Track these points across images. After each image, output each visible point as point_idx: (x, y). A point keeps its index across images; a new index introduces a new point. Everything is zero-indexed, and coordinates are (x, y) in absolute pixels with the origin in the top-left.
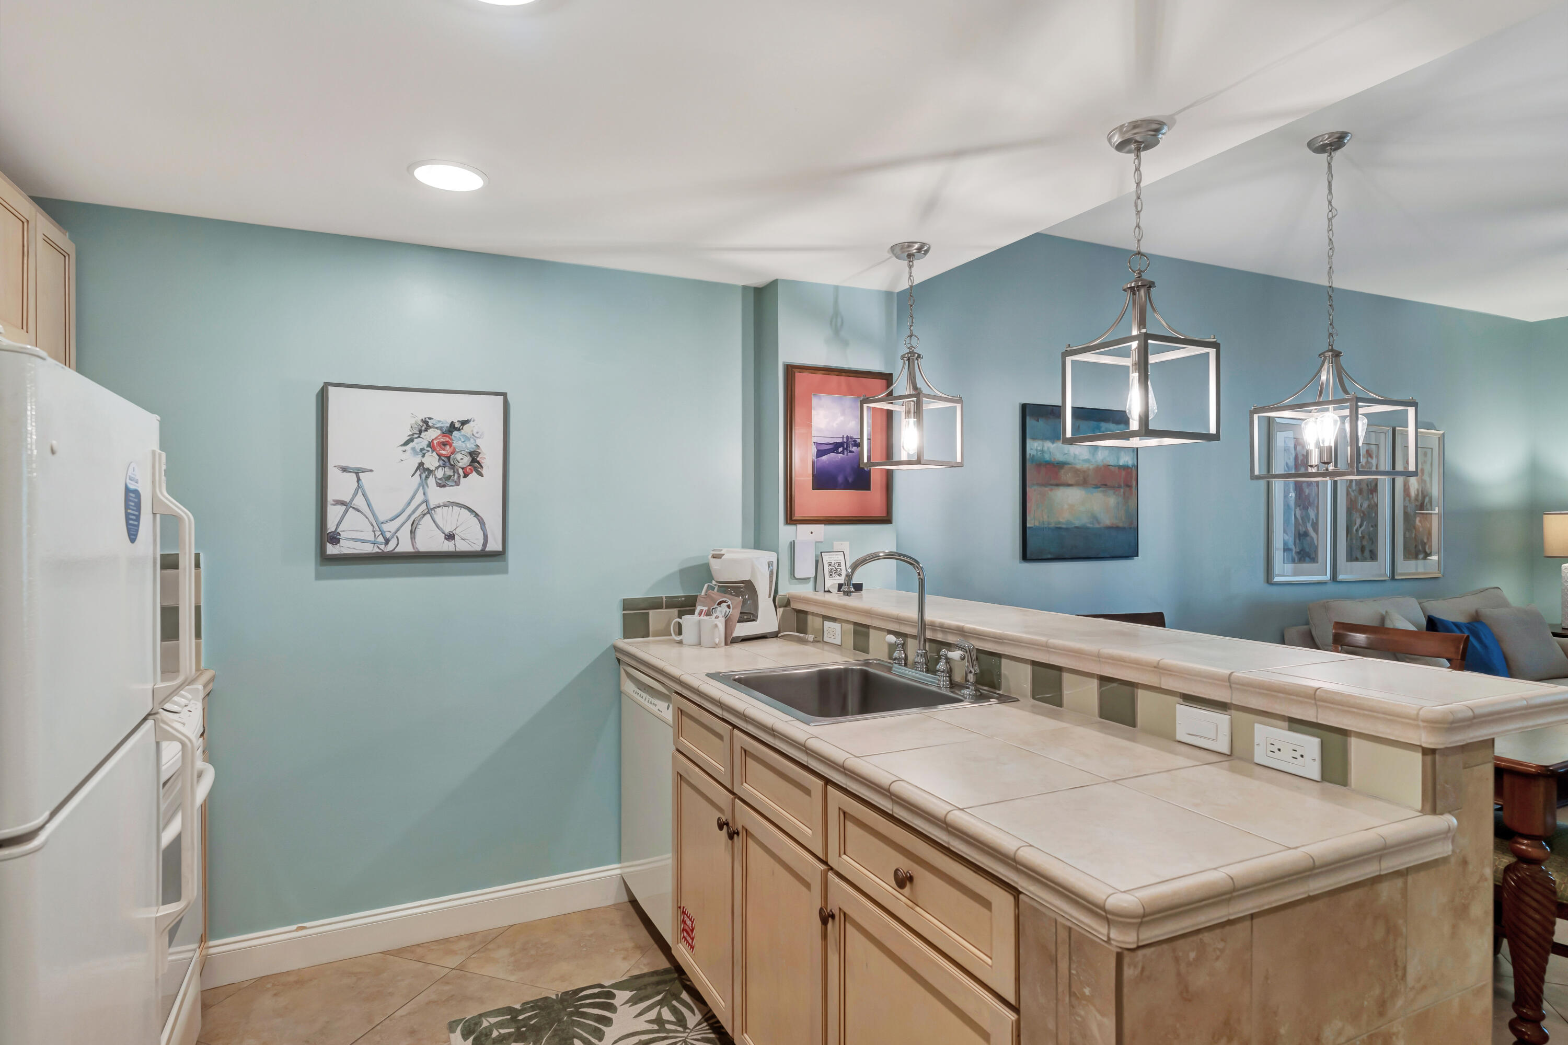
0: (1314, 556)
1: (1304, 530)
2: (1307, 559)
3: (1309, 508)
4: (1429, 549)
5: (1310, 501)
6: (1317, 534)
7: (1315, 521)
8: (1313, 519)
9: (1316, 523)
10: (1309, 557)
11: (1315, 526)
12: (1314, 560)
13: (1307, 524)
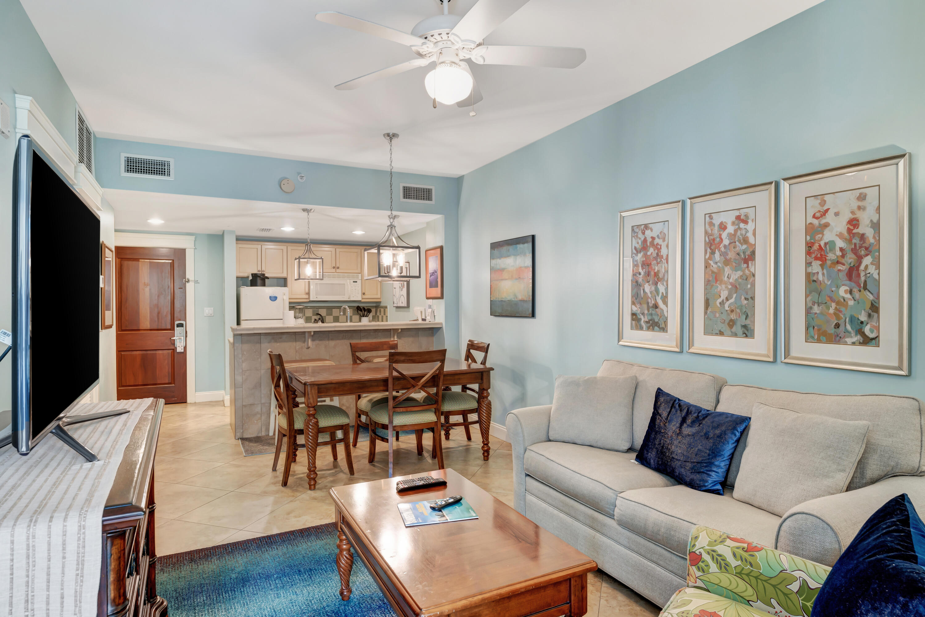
0: (663, 326)
1: (653, 302)
2: (656, 328)
3: (659, 283)
4: (872, 331)
5: (659, 277)
6: (667, 306)
7: (665, 295)
8: (663, 293)
9: (666, 296)
10: (659, 327)
11: (665, 299)
12: (664, 329)
13: (657, 297)
